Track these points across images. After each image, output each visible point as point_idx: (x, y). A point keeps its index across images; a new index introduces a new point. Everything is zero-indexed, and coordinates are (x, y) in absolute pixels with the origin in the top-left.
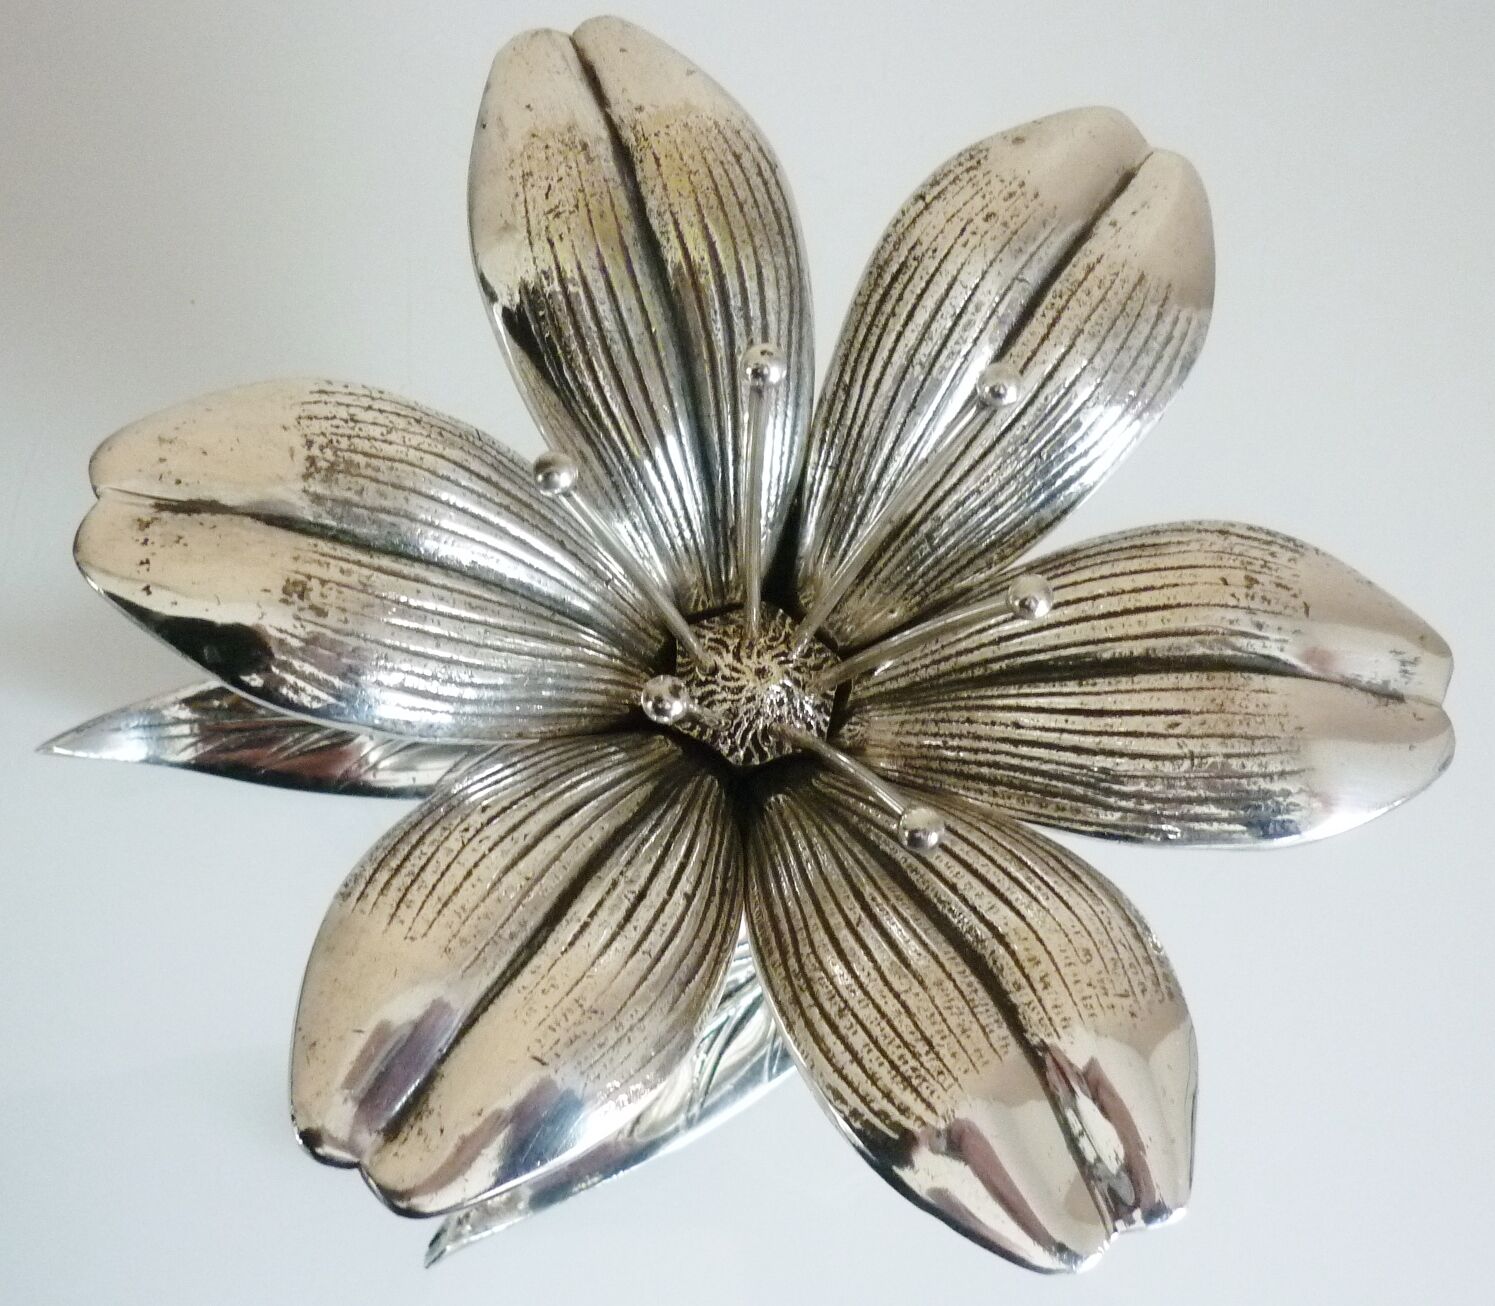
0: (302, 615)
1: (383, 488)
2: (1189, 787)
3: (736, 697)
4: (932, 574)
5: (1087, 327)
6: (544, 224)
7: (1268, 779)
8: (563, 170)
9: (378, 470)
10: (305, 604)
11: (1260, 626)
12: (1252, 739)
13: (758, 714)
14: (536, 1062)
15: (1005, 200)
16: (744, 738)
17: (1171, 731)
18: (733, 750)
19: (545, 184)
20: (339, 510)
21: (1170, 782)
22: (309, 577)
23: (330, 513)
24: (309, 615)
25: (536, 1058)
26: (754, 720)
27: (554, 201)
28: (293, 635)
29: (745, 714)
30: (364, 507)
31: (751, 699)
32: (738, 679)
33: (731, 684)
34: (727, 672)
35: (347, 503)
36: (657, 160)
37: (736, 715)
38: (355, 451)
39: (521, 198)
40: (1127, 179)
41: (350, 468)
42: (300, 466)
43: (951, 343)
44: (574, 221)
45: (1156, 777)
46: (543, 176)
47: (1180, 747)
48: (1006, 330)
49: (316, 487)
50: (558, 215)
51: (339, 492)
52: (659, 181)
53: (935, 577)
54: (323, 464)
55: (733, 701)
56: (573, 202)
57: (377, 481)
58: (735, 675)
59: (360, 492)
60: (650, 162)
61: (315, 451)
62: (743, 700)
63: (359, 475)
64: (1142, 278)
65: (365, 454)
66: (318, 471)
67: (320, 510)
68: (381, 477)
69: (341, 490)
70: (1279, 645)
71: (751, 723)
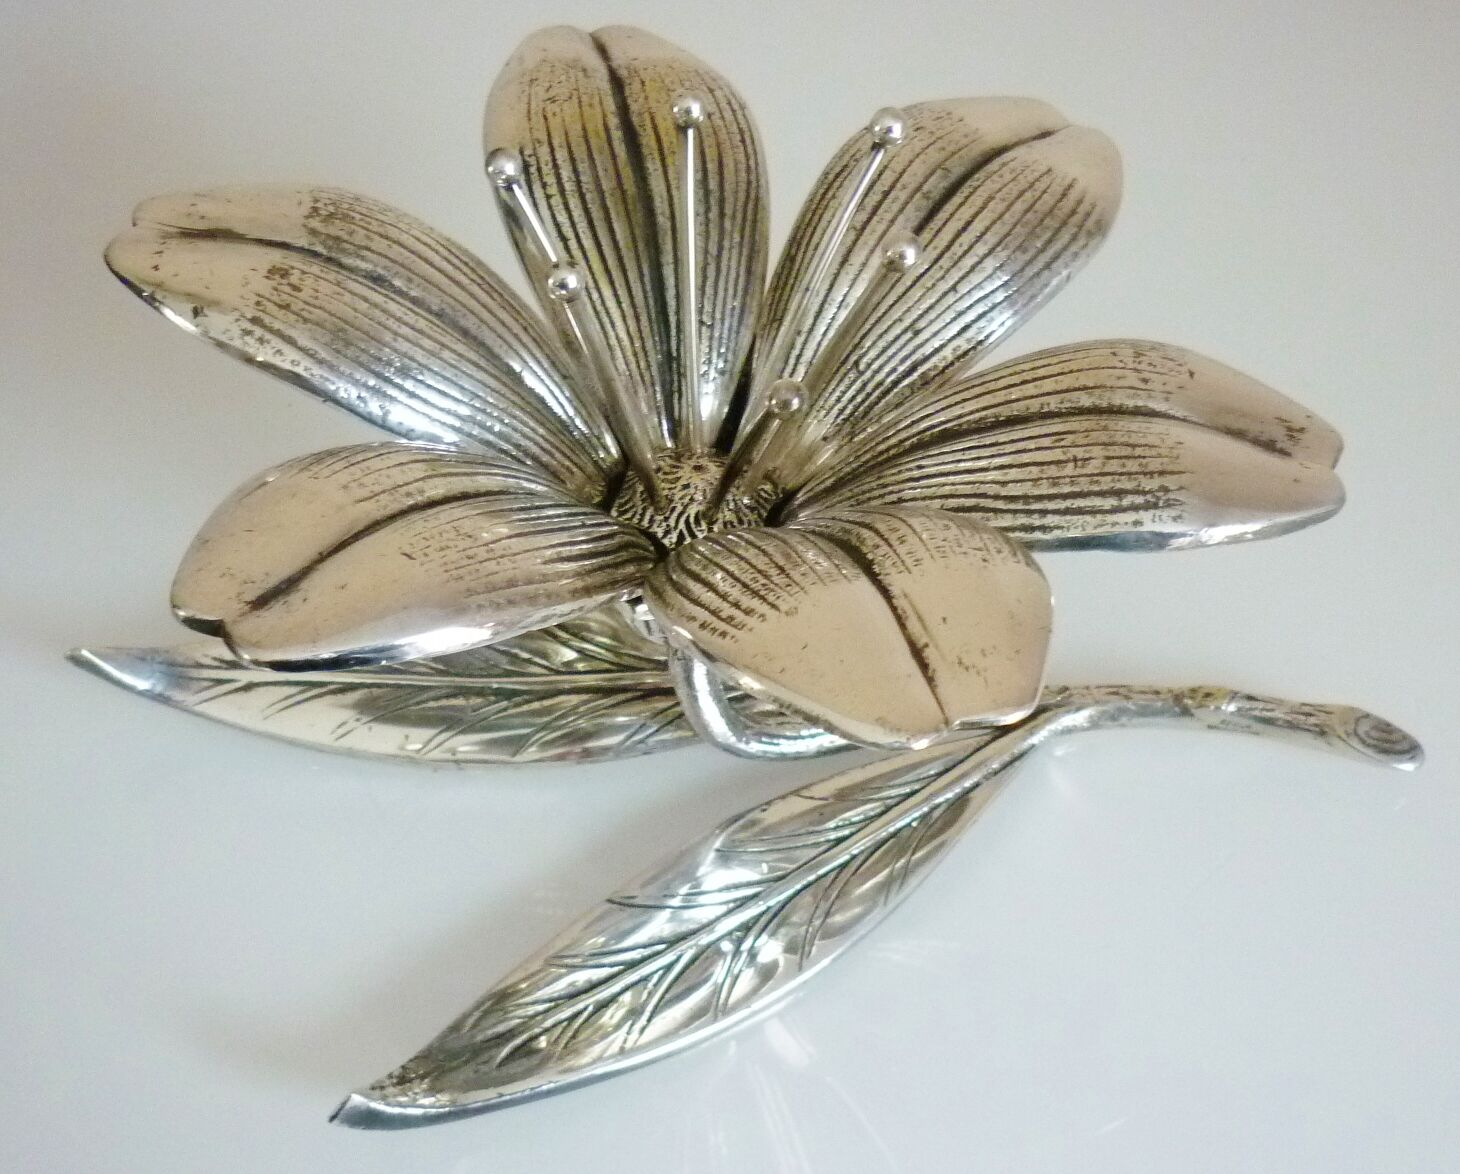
0: (280, 287)
1: (371, 235)
2: (1072, 483)
3: (673, 486)
4: (859, 399)
5: (999, 195)
6: (541, 106)
7: (1148, 476)
8: (563, 78)
9: (370, 224)
10: (284, 281)
11: (1145, 381)
12: (1134, 446)
13: (692, 500)
14: (404, 557)
15: (934, 120)
16: (677, 522)
17: (1057, 444)
18: (667, 533)
19: (547, 85)
20: (330, 243)
21: (1055, 481)
22: (293, 268)
23: (323, 243)
24: (287, 289)
25: (405, 554)
26: (687, 505)
27: (552, 93)
28: (269, 300)
29: (681, 499)
30: (351, 243)
31: (686, 487)
32: (677, 472)
33: (670, 477)
34: (667, 469)
35: (337, 239)
36: (643, 83)
37: (671, 501)
38: (353, 211)
39: (526, 93)
40: (1045, 135)
41: (346, 218)
42: (305, 209)
43: (880, 211)
44: (566, 106)
45: (1042, 479)
46: (547, 79)
47: (1064, 453)
48: (930, 204)
49: (315, 223)
50: (554, 102)
51: (333, 231)
52: (643, 95)
53: (863, 401)
54: (323, 212)
55: (670, 489)
56: (568, 95)
57: (367, 230)
58: (675, 470)
59: (351, 234)
60: (636, 86)
61: (319, 205)
62: (679, 487)
63: (354, 224)
64: (1049, 170)
65: (361, 214)
66: (319, 215)
67: (314, 240)
68: (370, 227)
69: (336, 229)
70: (1165, 395)
71: (686, 507)
